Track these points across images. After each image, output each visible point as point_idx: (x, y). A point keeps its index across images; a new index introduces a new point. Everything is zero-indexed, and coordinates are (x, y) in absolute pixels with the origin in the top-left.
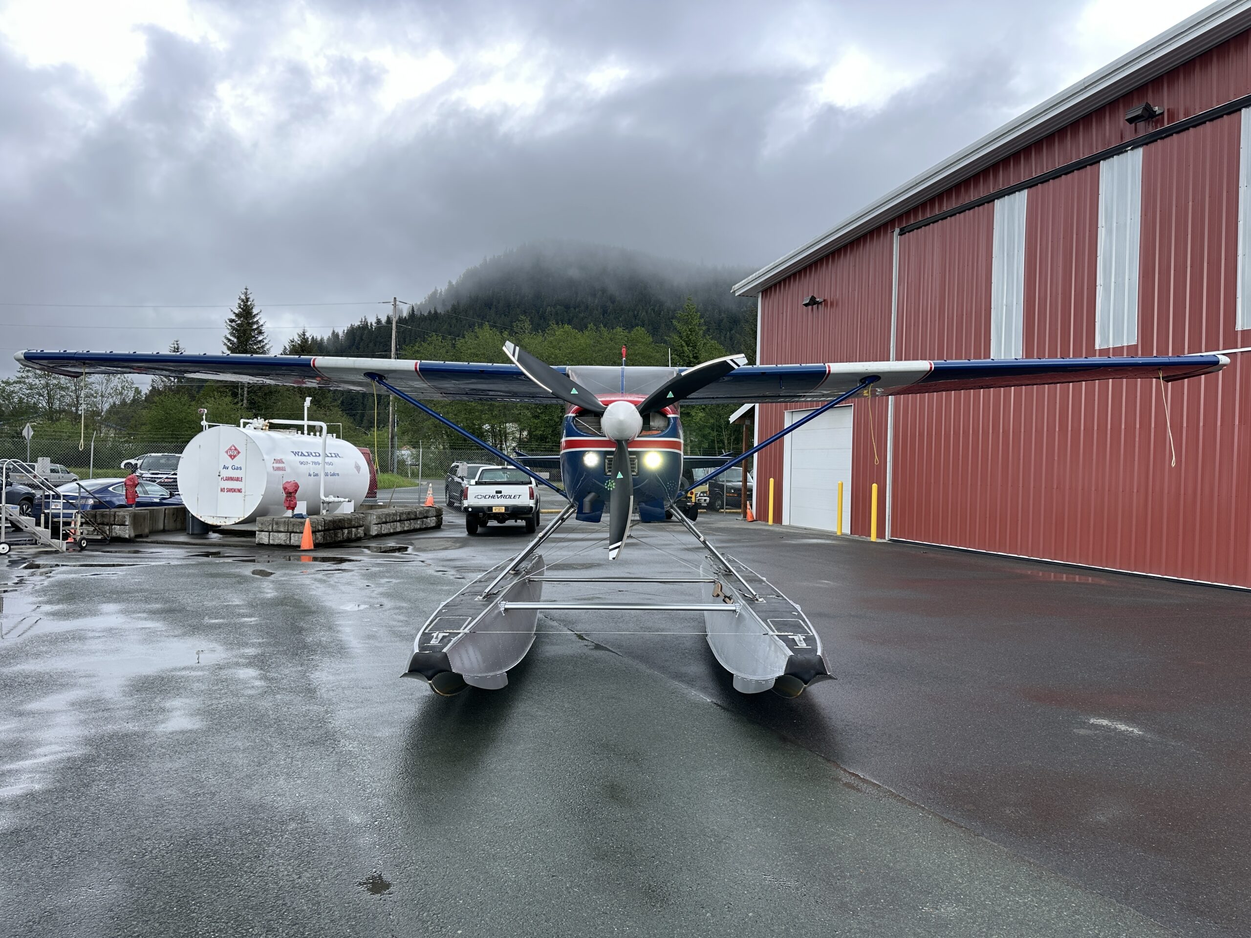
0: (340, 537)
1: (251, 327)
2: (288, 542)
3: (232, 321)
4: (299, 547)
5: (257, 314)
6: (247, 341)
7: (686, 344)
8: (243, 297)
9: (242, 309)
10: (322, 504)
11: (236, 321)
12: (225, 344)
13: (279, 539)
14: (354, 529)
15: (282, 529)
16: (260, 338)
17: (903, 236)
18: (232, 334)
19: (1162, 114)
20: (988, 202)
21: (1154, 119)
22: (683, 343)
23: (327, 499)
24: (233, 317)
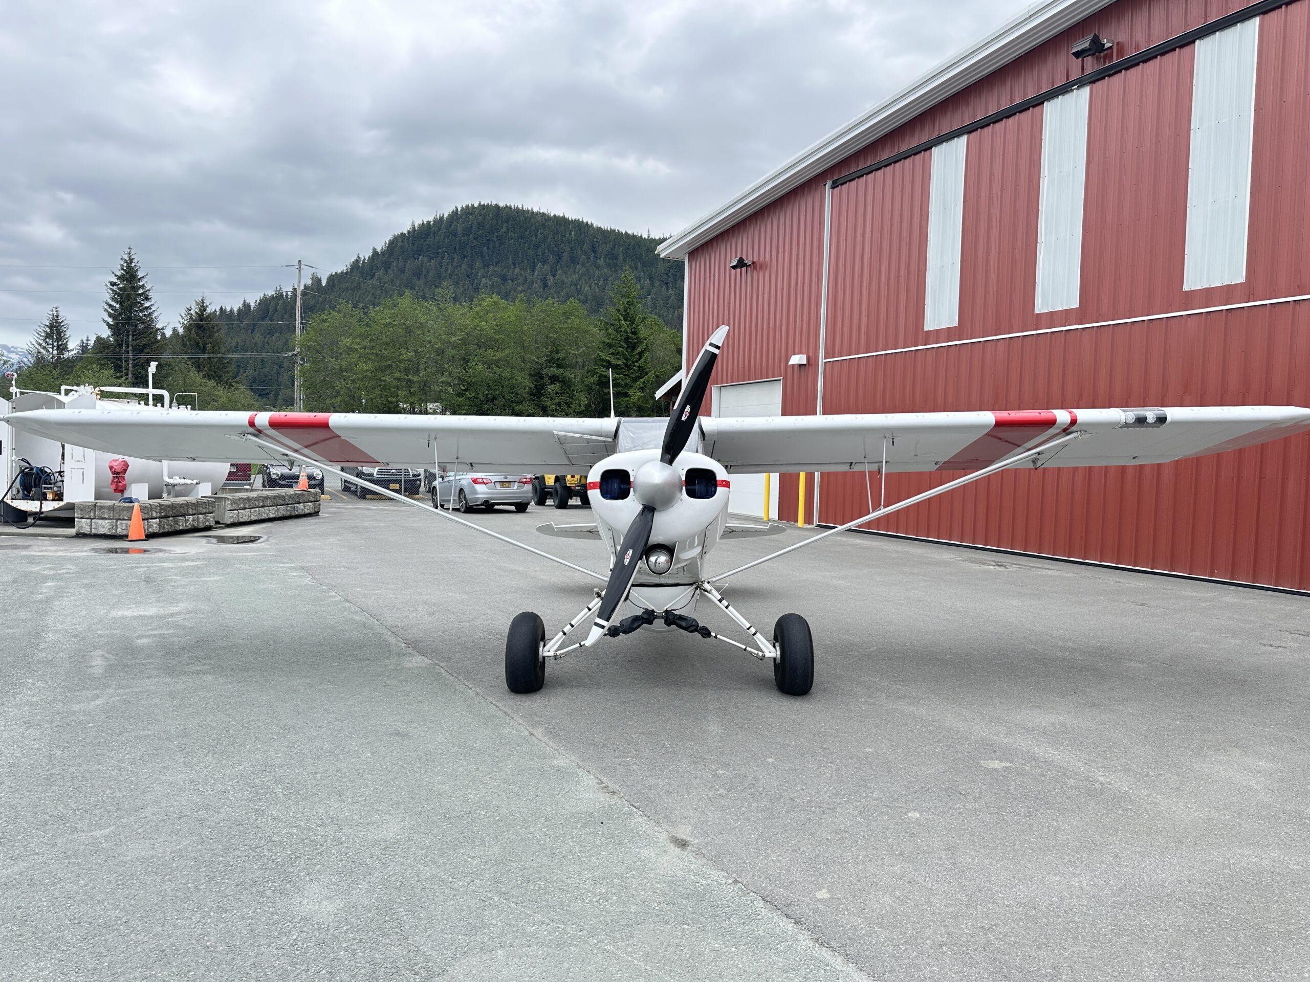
0: (182, 525)
1: (138, 291)
2: (114, 531)
3: (113, 284)
4: (127, 536)
5: (143, 277)
6: (131, 307)
7: (624, 318)
8: (126, 257)
9: (124, 270)
10: (165, 487)
11: (118, 284)
12: (106, 310)
13: (103, 527)
14: (200, 516)
15: (106, 516)
16: (147, 304)
17: (836, 190)
18: (113, 299)
19: (1111, 48)
20: (925, 150)
21: (1102, 54)
22: (620, 316)
23: (171, 481)
24: (115, 280)
